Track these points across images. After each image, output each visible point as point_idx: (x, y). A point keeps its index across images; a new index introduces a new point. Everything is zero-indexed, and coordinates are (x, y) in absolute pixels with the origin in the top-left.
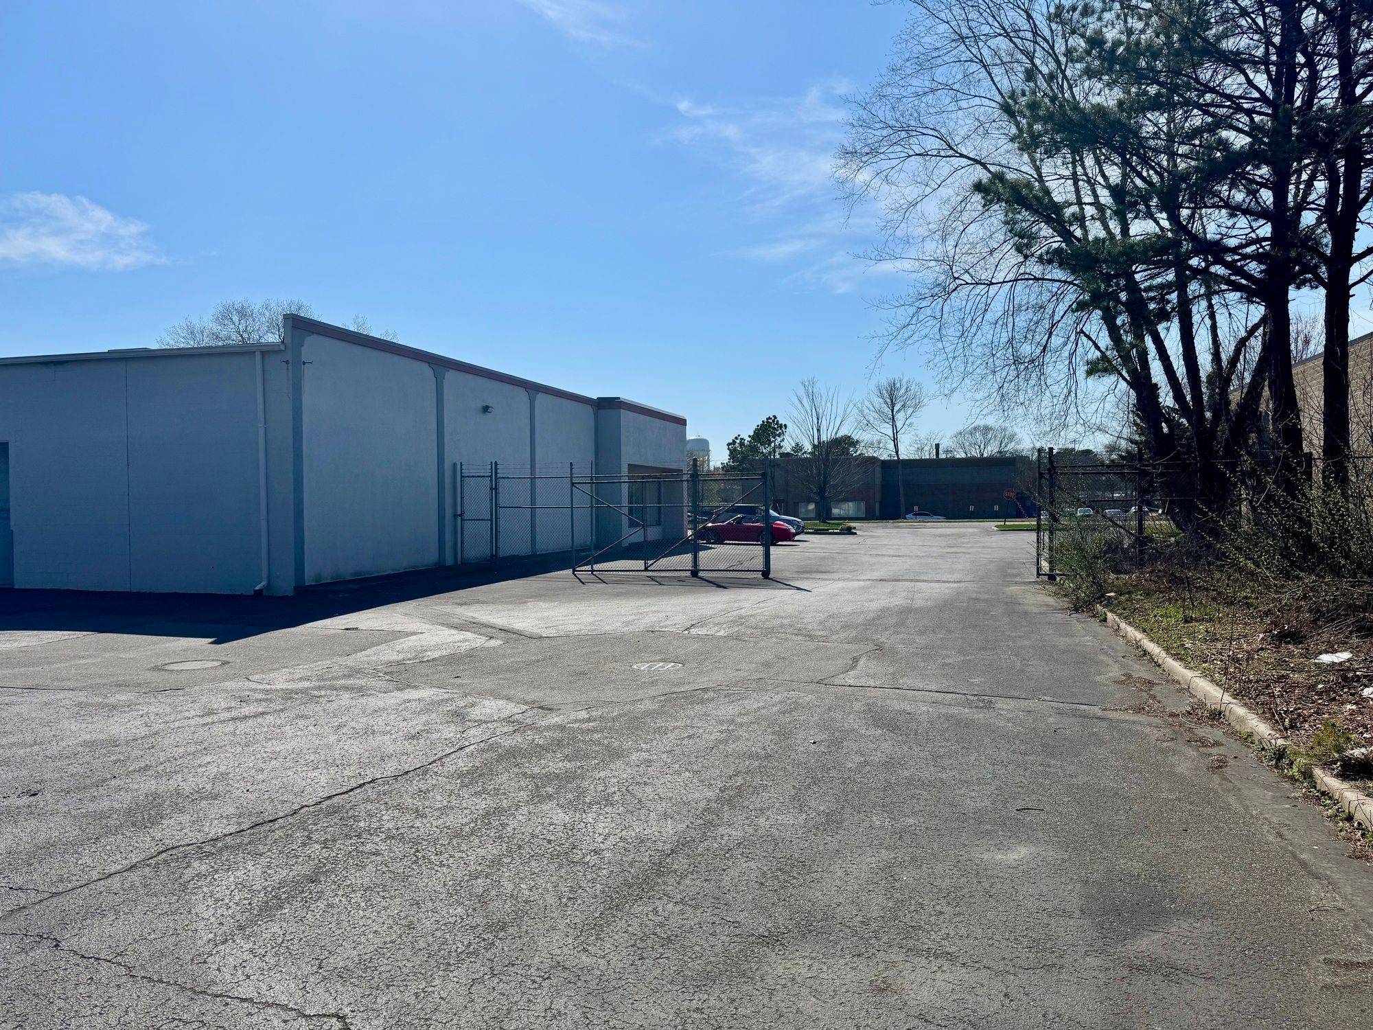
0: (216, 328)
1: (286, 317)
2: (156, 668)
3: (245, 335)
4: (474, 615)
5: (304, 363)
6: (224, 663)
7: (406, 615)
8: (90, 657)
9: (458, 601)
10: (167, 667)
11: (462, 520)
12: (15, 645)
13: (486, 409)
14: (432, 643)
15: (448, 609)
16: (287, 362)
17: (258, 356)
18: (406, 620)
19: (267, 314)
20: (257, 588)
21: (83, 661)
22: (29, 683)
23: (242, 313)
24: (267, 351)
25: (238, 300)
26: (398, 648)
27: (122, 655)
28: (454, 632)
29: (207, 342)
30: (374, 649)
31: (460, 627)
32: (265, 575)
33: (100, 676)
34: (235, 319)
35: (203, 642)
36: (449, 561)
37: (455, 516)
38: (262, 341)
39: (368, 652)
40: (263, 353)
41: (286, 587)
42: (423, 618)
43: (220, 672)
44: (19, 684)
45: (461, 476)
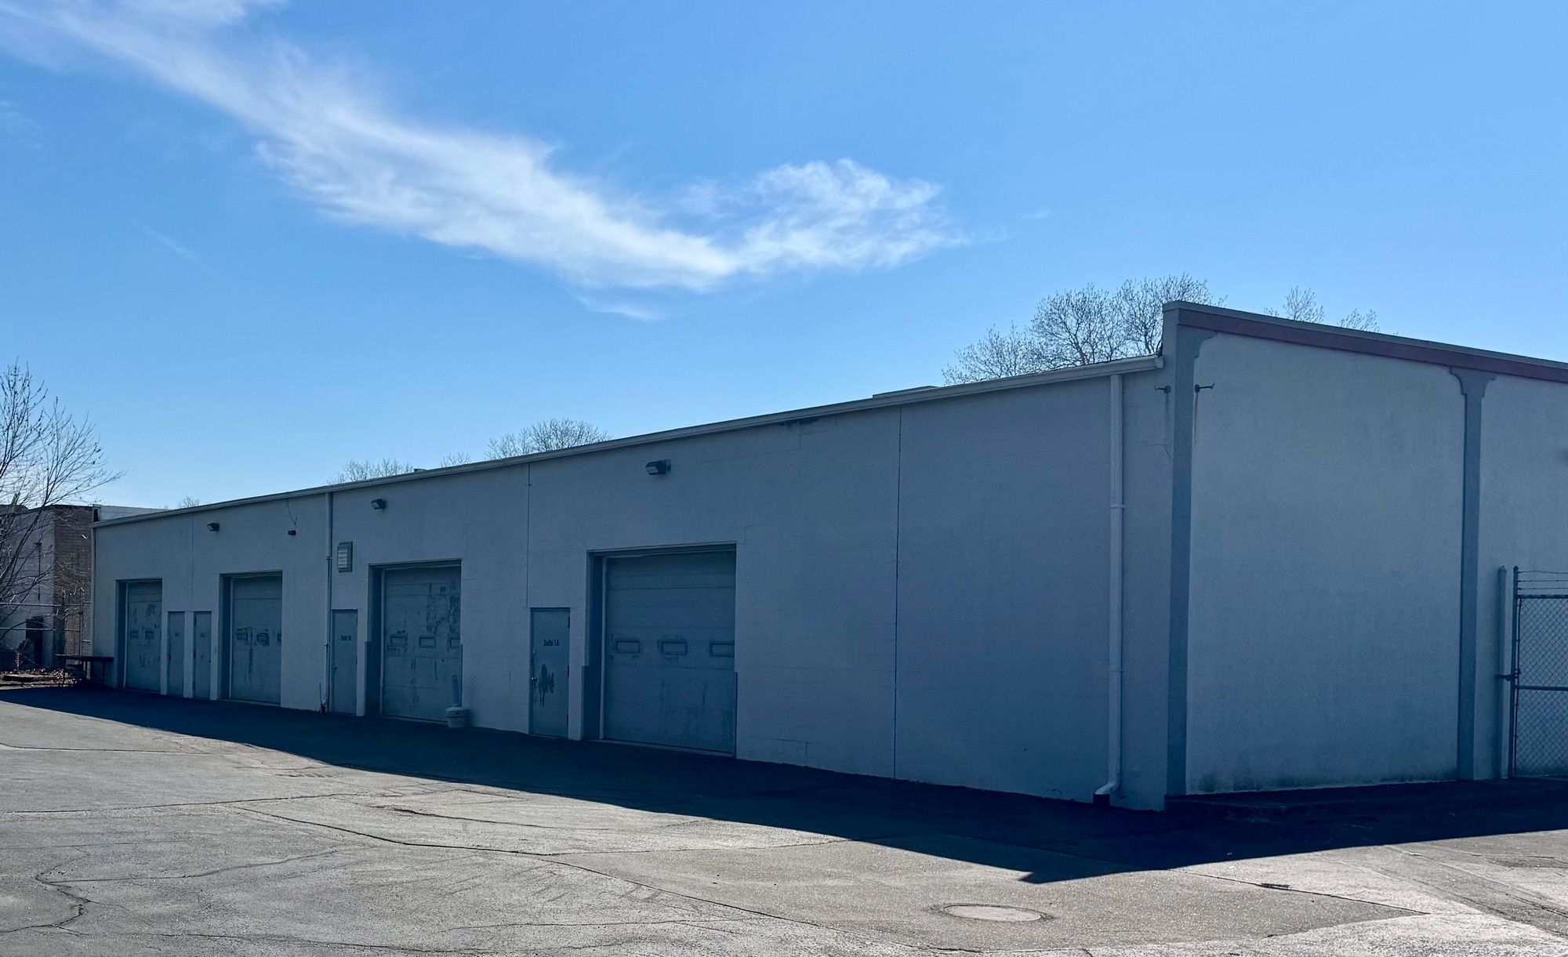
0: (1038, 341)
1: (1168, 309)
2: (935, 910)
3: (1087, 349)
5: (1198, 389)
6: (1046, 918)
7: (1386, 871)
8: (839, 876)
9: (1503, 856)
10: (952, 911)
11: (1514, 687)
12: (739, 843)
14: (1447, 937)
15: (1482, 870)
16: (1167, 390)
17: (1115, 382)
18: (1387, 882)
19: (1126, 306)
20: (1100, 792)
21: (829, 882)
22: (758, 906)
23: (1083, 311)
24: (1129, 373)
25: (1075, 288)
26: (1372, 936)
27: (885, 881)
28: (1495, 920)
29: (1022, 367)
30: (1322, 931)
31: (1511, 912)
32: (1113, 767)
33: (855, 909)
34: (1071, 321)
35: (1009, 877)
36: (1482, 771)
37: (1499, 678)
38: (1117, 355)
39: (1310, 935)
40: (1124, 377)
41: (1151, 794)
42: (1425, 882)
43: (1039, 932)
45: (1516, 597)
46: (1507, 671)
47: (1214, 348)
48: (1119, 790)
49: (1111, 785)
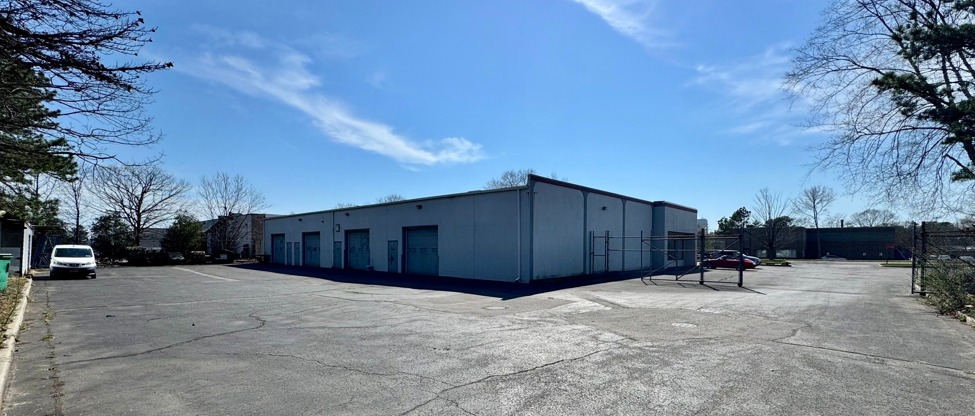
0: (502, 181)
1: (529, 176)
2: (483, 308)
3: (512, 183)
4: (599, 296)
5: (534, 193)
6: (506, 308)
7: (571, 294)
8: (462, 302)
9: (591, 289)
10: (487, 308)
11: (593, 255)
12: (440, 296)
13: (604, 208)
14: (582, 306)
15: (588, 292)
16: (528, 193)
17: (518, 191)
18: (571, 296)
19: (520, 175)
20: (516, 280)
21: (461, 303)
22: (444, 310)
23: (512, 175)
24: (521, 189)
25: (509, 169)
26: (569, 307)
27: (472, 302)
28: (591, 302)
29: (499, 187)
30: (560, 307)
31: (593, 300)
32: (519, 275)
33: (466, 309)
34: (509, 177)
35: (499, 299)
36: (588, 273)
37: (591, 253)
38: (518, 185)
39: (558, 308)
40: (520, 190)
41: (526, 280)
42: (578, 295)
43: (505, 311)
44: (441, 310)
45: (593, 237)
46: (592, 252)
47: (538, 184)
48: (520, 279)
49: (519, 278)
